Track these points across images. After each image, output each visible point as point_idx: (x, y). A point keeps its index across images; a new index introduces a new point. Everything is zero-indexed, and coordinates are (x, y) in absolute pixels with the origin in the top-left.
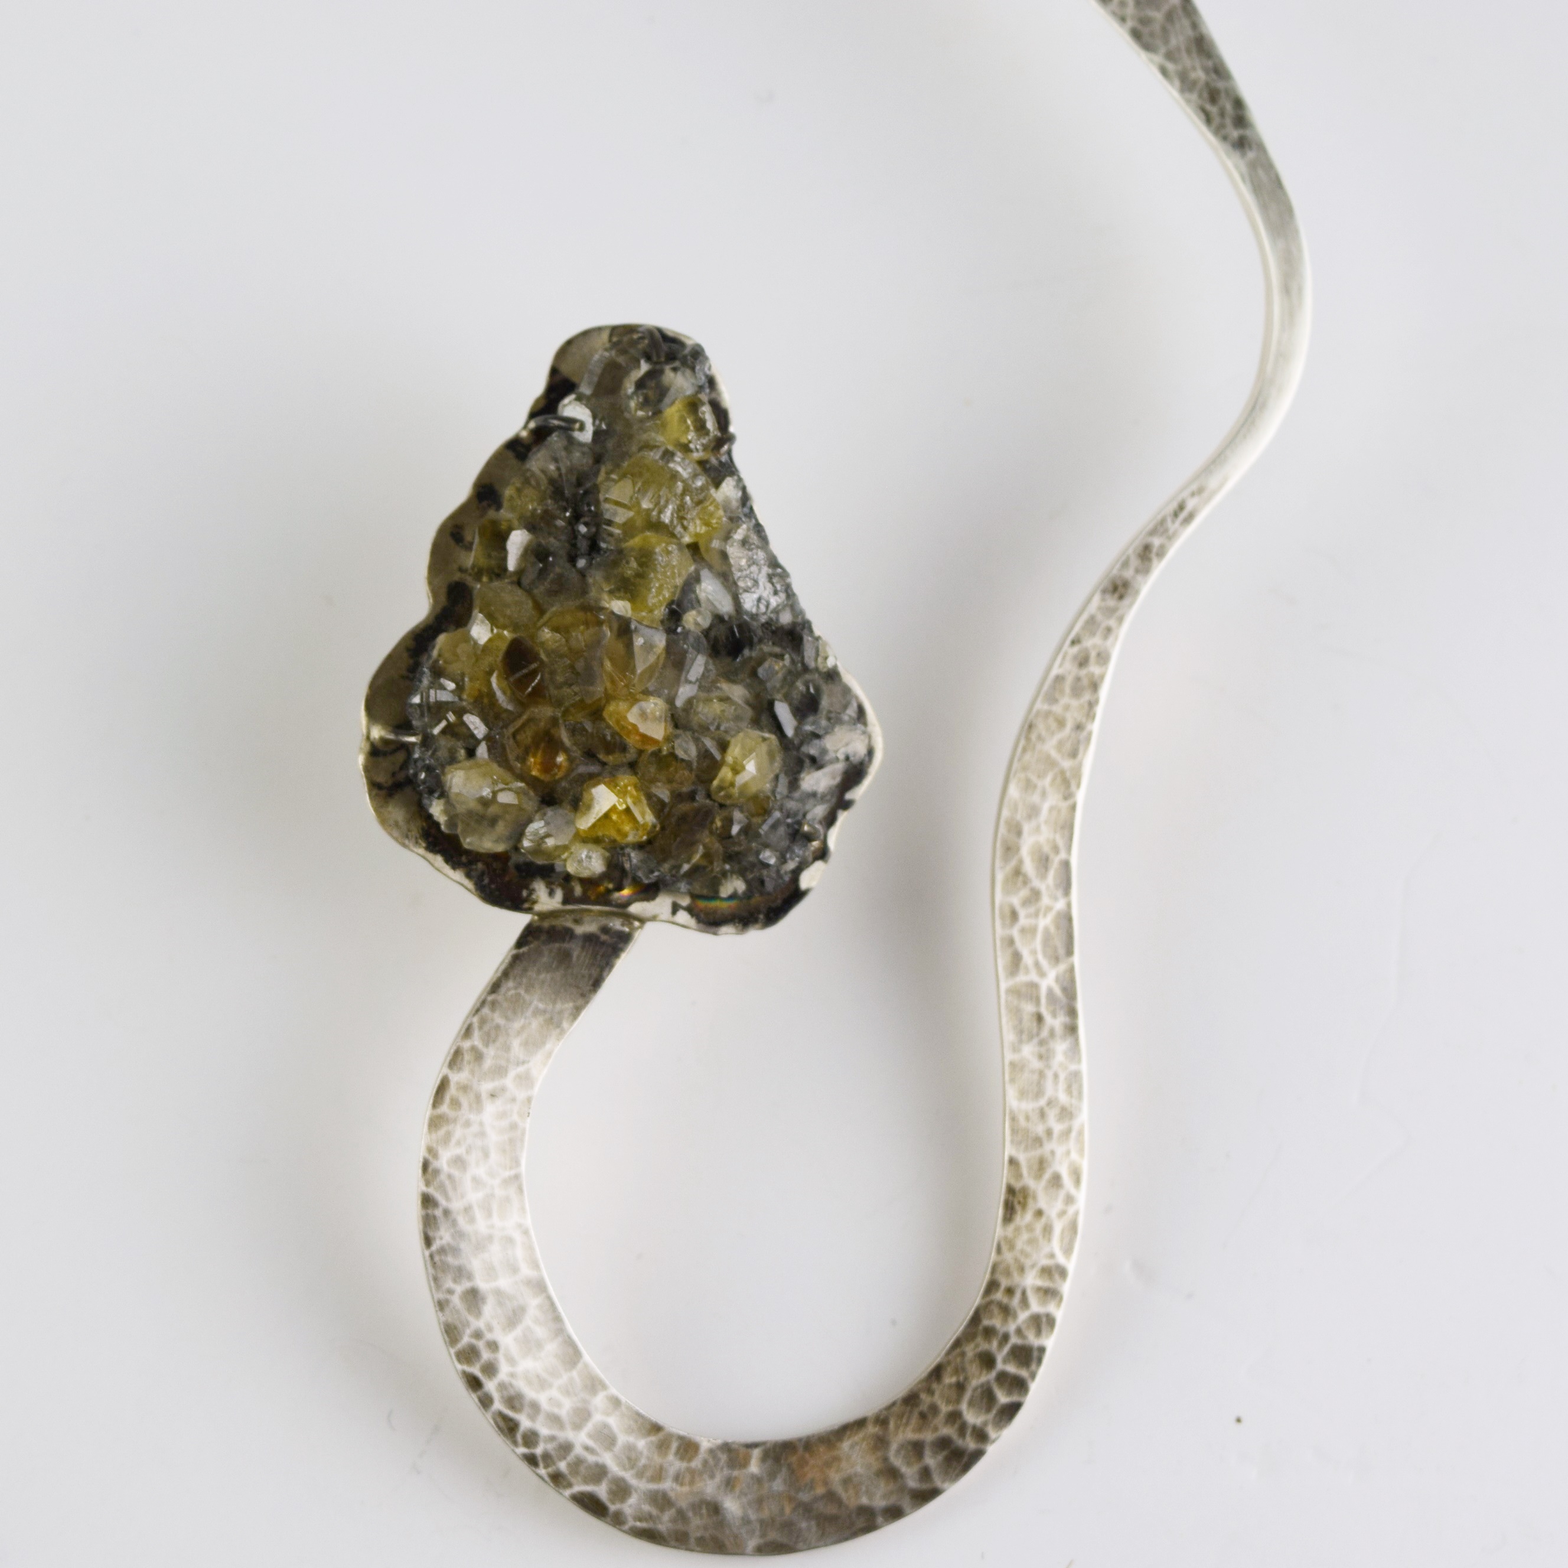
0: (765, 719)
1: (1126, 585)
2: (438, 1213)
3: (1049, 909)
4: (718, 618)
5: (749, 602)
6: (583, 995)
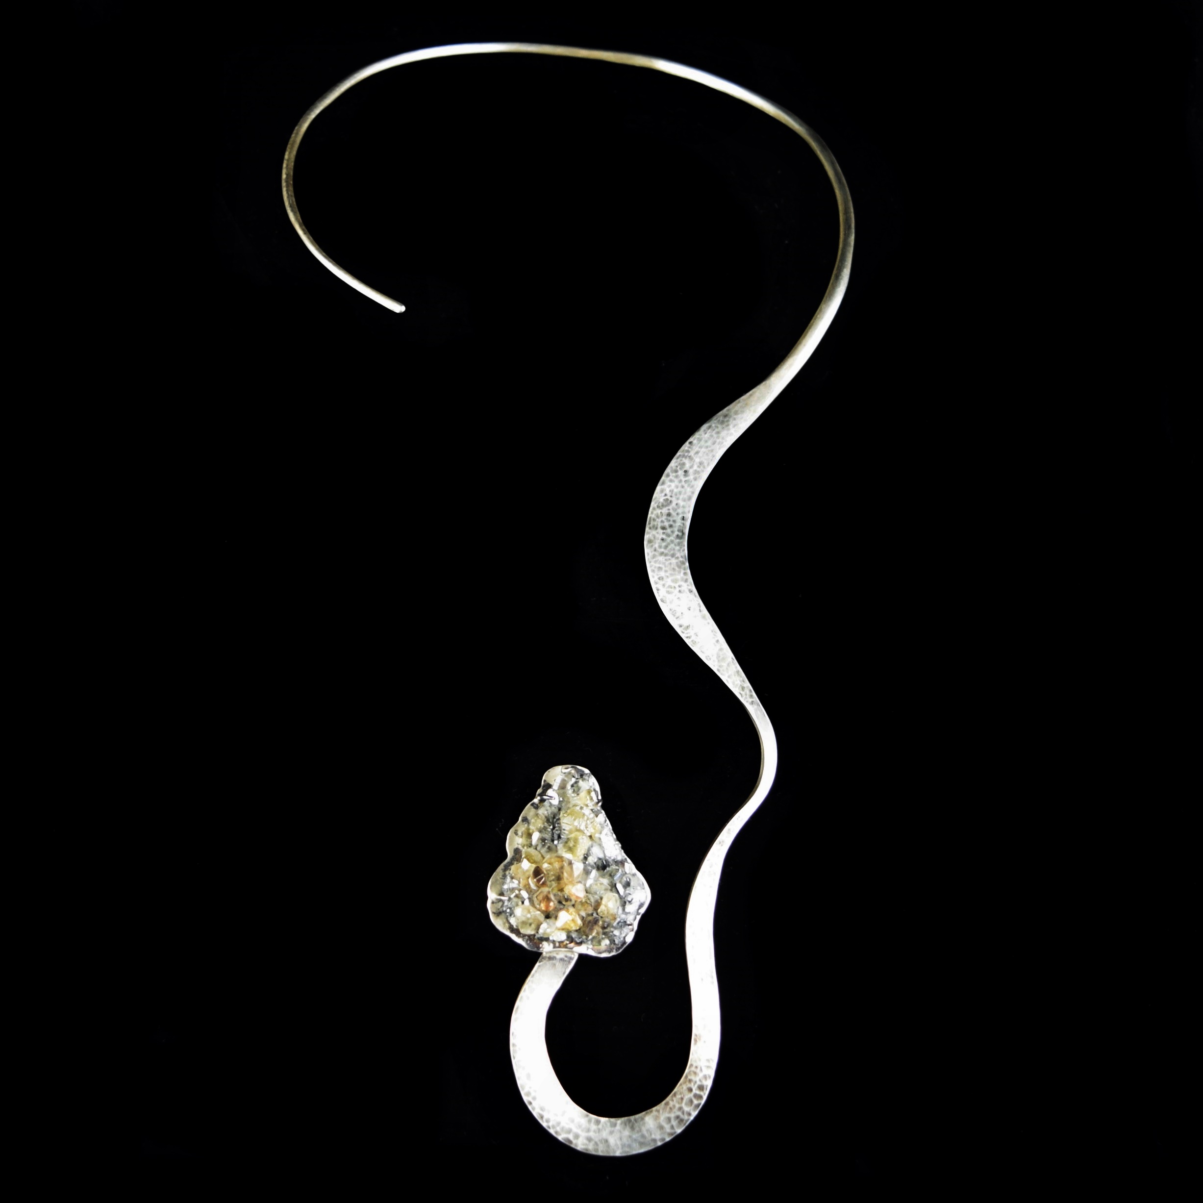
0: (614, 890)
4: (599, 859)
5: (608, 853)
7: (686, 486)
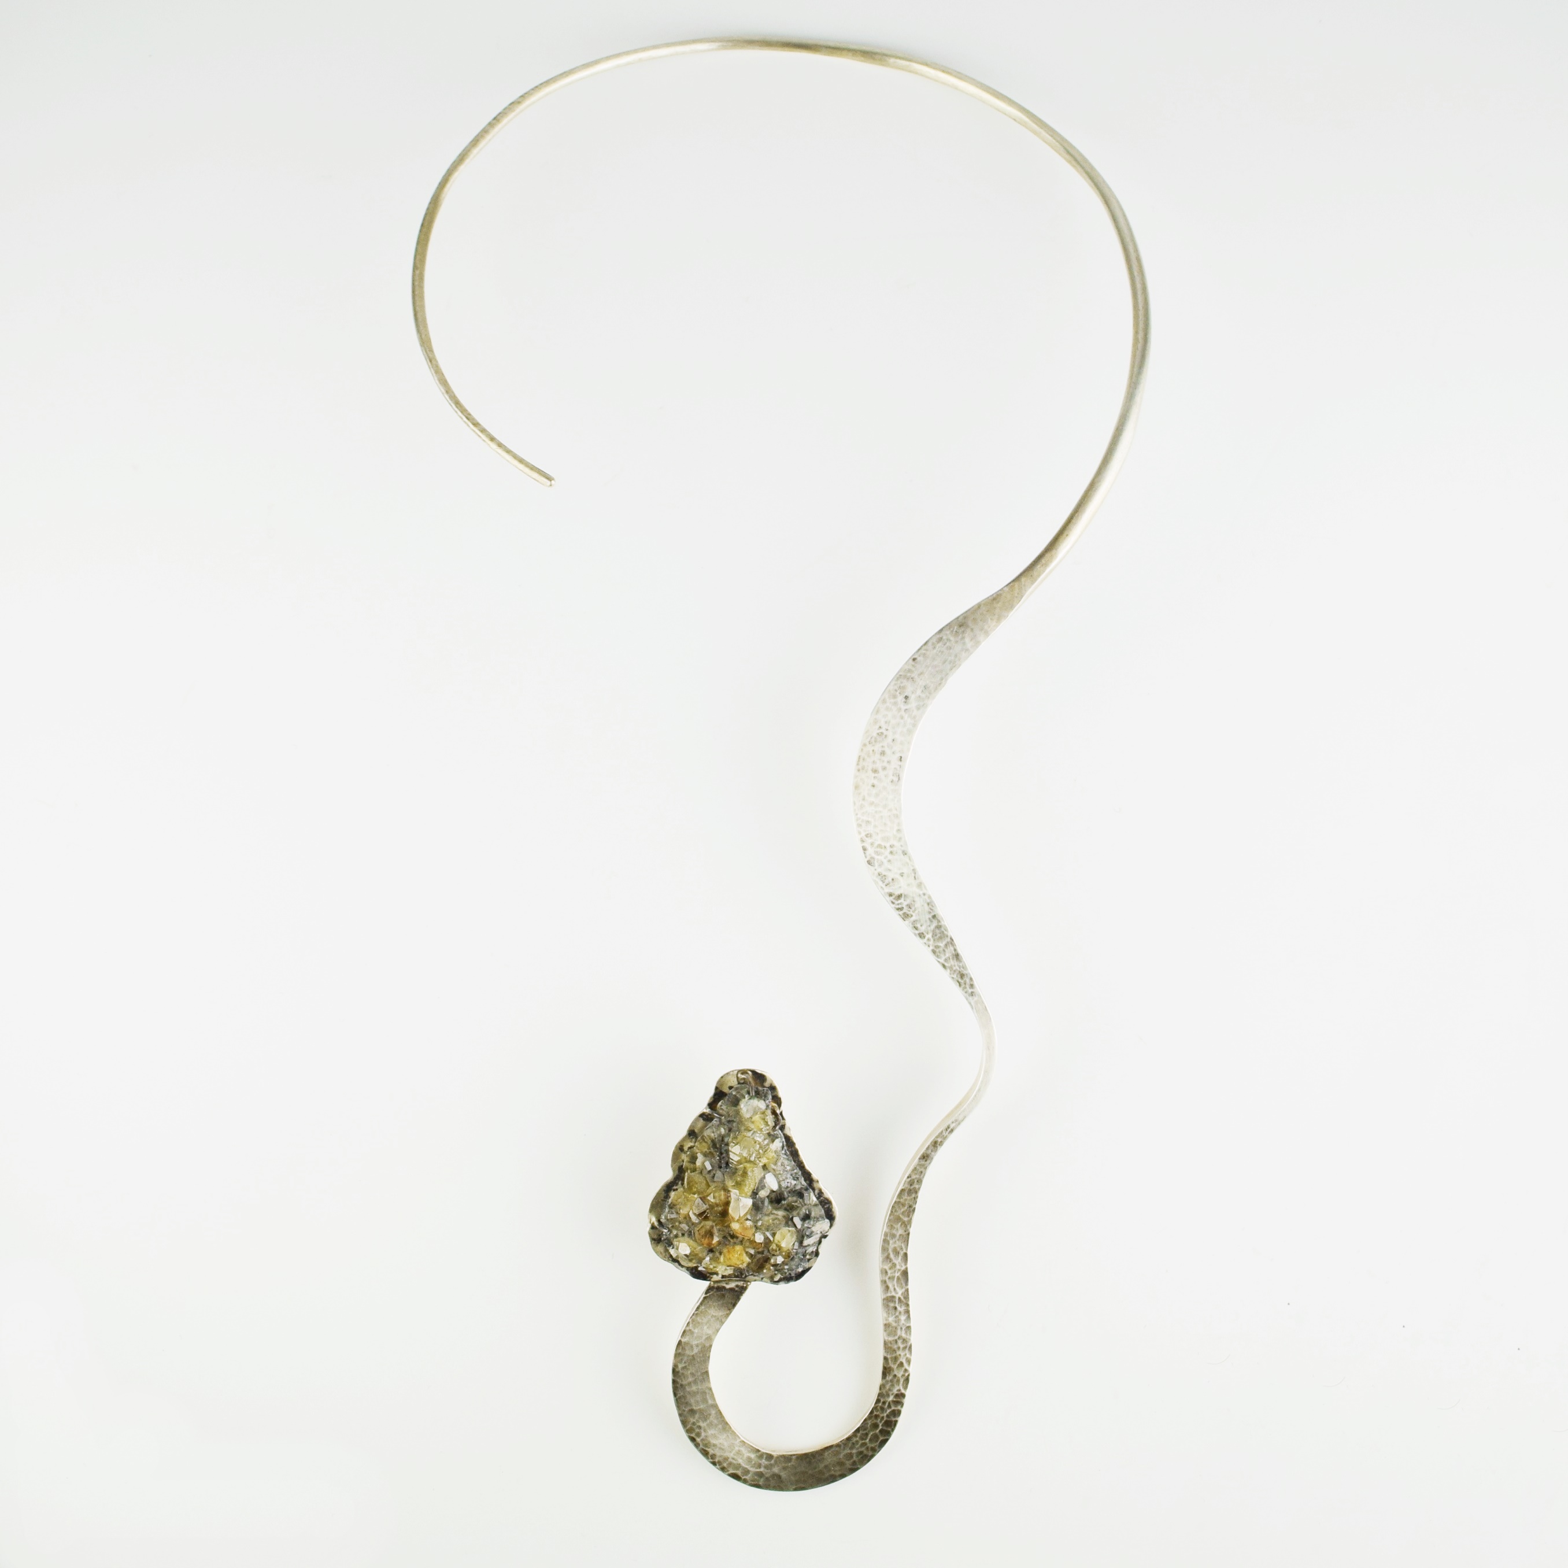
0: (790, 1223)
1: (928, 1156)
2: (679, 1386)
3: (899, 1270)
4: (772, 1191)
5: (784, 1185)
6: (729, 1310)
7: (906, 716)
